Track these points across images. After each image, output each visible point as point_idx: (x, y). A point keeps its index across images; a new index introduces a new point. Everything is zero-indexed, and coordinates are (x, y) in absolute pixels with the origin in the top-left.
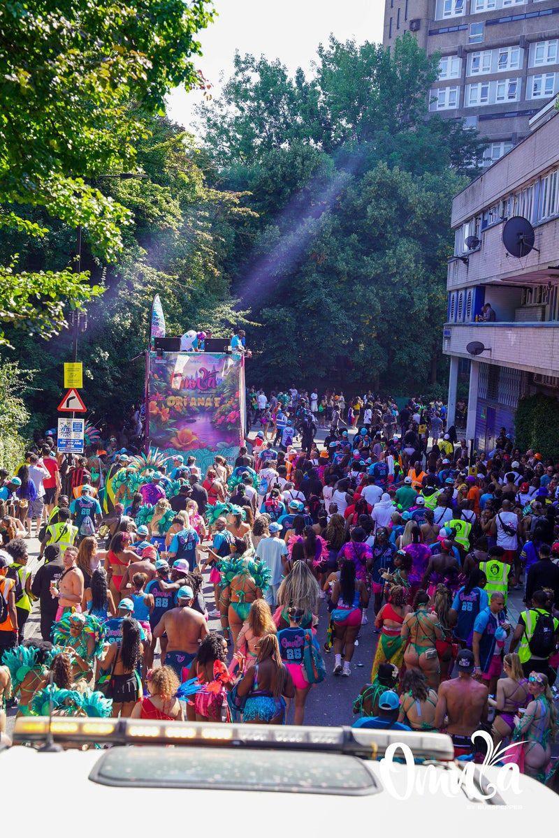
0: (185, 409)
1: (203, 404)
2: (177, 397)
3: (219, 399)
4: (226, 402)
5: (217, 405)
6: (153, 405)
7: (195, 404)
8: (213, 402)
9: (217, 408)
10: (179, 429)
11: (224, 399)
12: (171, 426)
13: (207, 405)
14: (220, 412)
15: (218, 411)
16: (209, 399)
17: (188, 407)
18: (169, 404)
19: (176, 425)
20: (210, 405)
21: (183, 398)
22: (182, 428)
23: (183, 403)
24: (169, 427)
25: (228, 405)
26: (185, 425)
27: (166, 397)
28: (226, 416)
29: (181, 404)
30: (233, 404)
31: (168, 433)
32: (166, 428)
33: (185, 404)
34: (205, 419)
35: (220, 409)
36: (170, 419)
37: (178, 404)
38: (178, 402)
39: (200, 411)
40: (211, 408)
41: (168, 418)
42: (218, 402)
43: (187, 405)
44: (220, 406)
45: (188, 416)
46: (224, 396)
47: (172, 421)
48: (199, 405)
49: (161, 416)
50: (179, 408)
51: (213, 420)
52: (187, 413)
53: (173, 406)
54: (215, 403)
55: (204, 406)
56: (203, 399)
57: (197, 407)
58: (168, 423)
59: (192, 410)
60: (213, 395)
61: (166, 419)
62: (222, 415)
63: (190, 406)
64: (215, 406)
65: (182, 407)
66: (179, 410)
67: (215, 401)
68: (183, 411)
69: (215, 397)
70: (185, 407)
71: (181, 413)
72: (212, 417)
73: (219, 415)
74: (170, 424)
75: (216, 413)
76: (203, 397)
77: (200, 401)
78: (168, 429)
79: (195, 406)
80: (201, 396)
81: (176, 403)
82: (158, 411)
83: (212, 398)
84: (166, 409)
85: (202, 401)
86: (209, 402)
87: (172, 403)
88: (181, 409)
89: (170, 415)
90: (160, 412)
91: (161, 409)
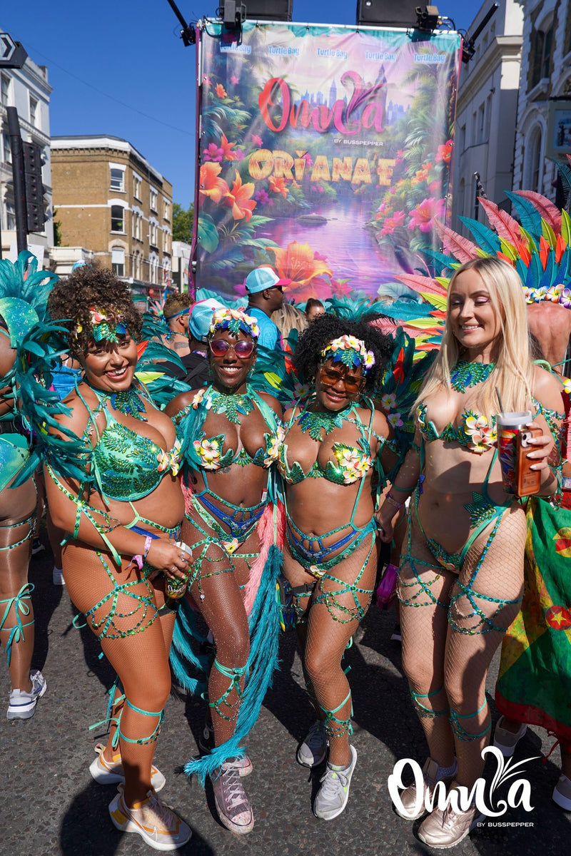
0: (296, 188)
1: (347, 177)
2: (276, 153)
3: (392, 163)
4: (410, 171)
5: (384, 180)
6: (210, 173)
7: (326, 176)
8: (374, 173)
9: (385, 188)
10: (279, 243)
11: (404, 164)
12: (259, 232)
13: (357, 178)
14: (392, 200)
15: (388, 196)
16: (363, 162)
17: (306, 182)
18: (255, 172)
19: (270, 230)
20: (367, 178)
21: (295, 156)
22: (289, 239)
23: (293, 170)
24: (254, 236)
25: (415, 181)
26: (295, 232)
27: (247, 152)
28: (407, 211)
29: (289, 174)
30: (429, 180)
31: (249, 252)
32: (246, 238)
33: (299, 174)
34: (350, 217)
35: (393, 193)
36: (255, 212)
37: (279, 173)
38: (278, 167)
39: (338, 196)
40: (367, 188)
41: (250, 212)
42: (388, 171)
43: (304, 176)
44: (392, 184)
45: (305, 208)
46: (406, 155)
47: (262, 220)
48: (336, 177)
49: (233, 204)
50: (283, 184)
51: (373, 221)
52: (303, 198)
53: (264, 177)
54: (378, 174)
55: (348, 183)
56: (349, 161)
57: (331, 183)
58: (251, 225)
59: (318, 190)
60: (375, 150)
61: (244, 213)
62: (396, 209)
63: (312, 179)
64: (381, 184)
65: (292, 181)
66: (282, 190)
67: (381, 170)
68: (292, 193)
69: (382, 157)
70: (299, 182)
71: (287, 197)
72: (371, 214)
73: (388, 207)
74: (254, 226)
75: (381, 201)
76: (349, 155)
77: (340, 166)
78: (251, 242)
79: (326, 181)
80: (342, 153)
81: (273, 170)
82: (223, 191)
83: (372, 159)
84: (245, 185)
85: (346, 167)
86: (363, 171)
87: (264, 168)
88: (287, 187)
89: (255, 203)
90: (229, 195)
91: (231, 187)
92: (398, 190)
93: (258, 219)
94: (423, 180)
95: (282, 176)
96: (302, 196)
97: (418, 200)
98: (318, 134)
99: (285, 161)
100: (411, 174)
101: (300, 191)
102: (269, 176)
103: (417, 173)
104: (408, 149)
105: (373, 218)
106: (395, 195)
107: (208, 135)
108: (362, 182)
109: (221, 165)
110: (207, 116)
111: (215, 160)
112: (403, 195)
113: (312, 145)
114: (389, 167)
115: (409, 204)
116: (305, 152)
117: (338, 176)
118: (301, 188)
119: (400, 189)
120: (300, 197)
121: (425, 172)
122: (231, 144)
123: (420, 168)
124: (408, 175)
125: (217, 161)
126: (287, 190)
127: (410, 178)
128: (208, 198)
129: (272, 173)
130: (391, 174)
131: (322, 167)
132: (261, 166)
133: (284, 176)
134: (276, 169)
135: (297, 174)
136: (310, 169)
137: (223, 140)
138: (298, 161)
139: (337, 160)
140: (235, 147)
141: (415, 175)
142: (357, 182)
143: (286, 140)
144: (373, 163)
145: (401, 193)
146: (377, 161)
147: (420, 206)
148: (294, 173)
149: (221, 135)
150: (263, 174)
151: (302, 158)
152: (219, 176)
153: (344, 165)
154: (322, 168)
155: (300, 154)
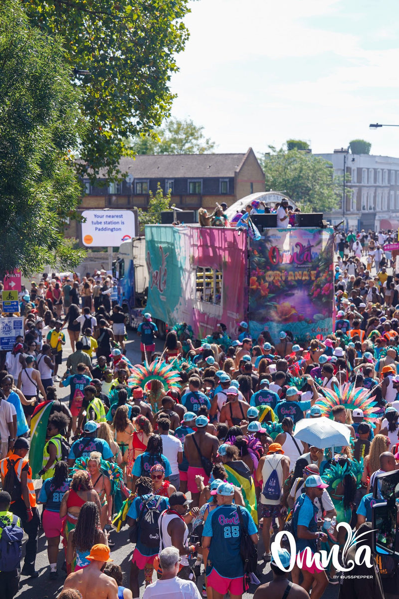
0: (283, 283)
1: (300, 278)
2: (275, 272)
3: (315, 272)
4: (321, 274)
5: (313, 278)
6: (253, 280)
7: (293, 278)
8: (310, 276)
9: (313, 281)
10: (278, 303)
11: (319, 272)
12: (271, 300)
13: (304, 278)
14: (316, 285)
15: (315, 283)
16: (305, 272)
17: (286, 281)
18: (268, 279)
19: (275, 299)
20: (307, 278)
21: (281, 272)
22: (282, 302)
23: (281, 277)
24: (269, 301)
25: (323, 278)
26: (284, 298)
27: (265, 273)
28: (321, 288)
29: (280, 279)
31: (268, 307)
32: (266, 302)
33: (284, 278)
34: (302, 292)
36: (269, 293)
37: (276, 278)
38: (276, 276)
39: (298, 285)
40: (308, 281)
41: (267, 293)
42: (314, 275)
44: (316, 279)
45: (286, 290)
46: (320, 269)
47: (271, 295)
48: (296, 278)
49: (261, 290)
50: (278, 282)
53: (272, 280)
55: (301, 280)
56: (300, 273)
57: (295, 281)
58: (268, 297)
59: (290, 284)
60: (309, 268)
61: (265, 293)
62: (317, 288)
63: (288, 280)
65: (281, 281)
66: (278, 284)
67: (312, 275)
68: (281, 285)
69: (312, 270)
70: (283, 281)
71: (280, 287)
72: (309, 290)
73: (315, 288)
75: (313, 286)
76: (301, 271)
77: (297, 275)
78: (268, 304)
79: (293, 280)
80: (298, 270)
82: (257, 286)
83: (308, 271)
84: (265, 284)
85: (299, 275)
86: (305, 276)
88: (280, 283)
89: (269, 290)
90: (259, 287)
91: (260, 284)
92: (318, 281)
94: (326, 277)
95: (278, 280)
96: (285, 286)
99: (279, 274)
103: (324, 275)
105: (310, 292)
106: (317, 283)
107: (252, 268)
108: (306, 280)
109: (257, 277)
111: (255, 276)
112: (320, 283)
113: (287, 268)
115: (322, 286)
116: (285, 271)
118: (285, 283)
121: (326, 275)
124: (320, 276)
128: (252, 289)
129: (274, 279)
131: (291, 275)
132: (270, 277)
136: (287, 276)
137: (257, 269)
138: (283, 274)
139: (296, 273)
140: (261, 271)
142: (304, 280)
143: (278, 267)
146: (310, 272)
147: (325, 286)
149: (257, 267)
152: (256, 281)
155: (283, 271)
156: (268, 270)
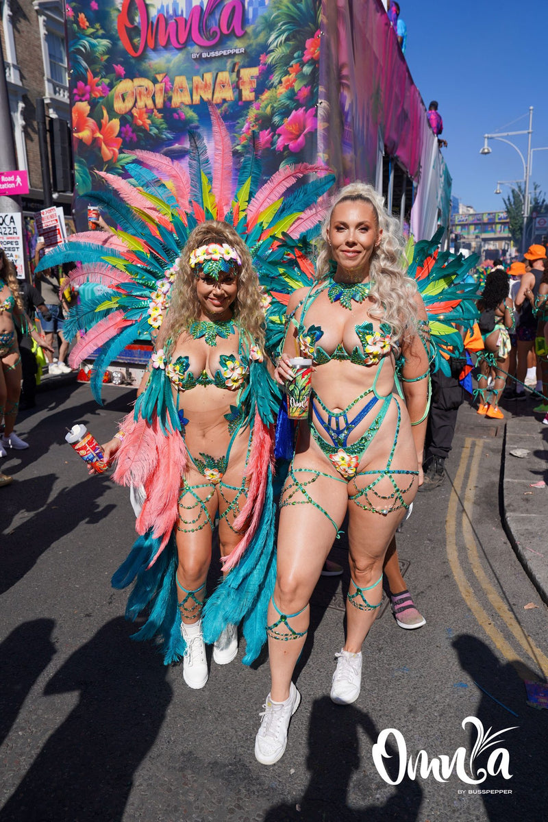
0: (158, 119)
1: (207, 96)
2: (138, 82)
3: (255, 71)
4: (275, 79)
5: (247, 94)
6: (80, 114)
7: (187, 100)
8: (237, 87)
9: (248, 104)
11: (268, 71)
13: (219, 96)
14: (257, 118)
15: (253, 112)
16: (224, 76)
17: (168, 111)
18: (119, 106)
20: (229, 94)
21: (155, 81)
23: (153, 98)
25: (282, 90)
27: (111, 86)
28: (274, 128)
29: (150, 103)
30: (297, 86)
33: (160, 101)
35: (258, 108)
36: (121, 152)
37: (141, 104)
38: (140, 96)
39: (199, 121)
40: (229, 106)
41: (117, 150)
42: (251, 82)
43: (164, 102)
44: (257, 97)
45: (169, 139)
46: (270, 59)
48: (196, 99)
49: (101, 145)
50: (145, 116)
51: (238, 145)
52: (166, 129)
53: (128, 110)
54: (241, 87)
55: (209, 103)
56: (209, 77)
57: (191, 106)
58: (118, 165)
59: (179, 117)
60: (236, 60)
61: (112, 152)
62: (263, 128)
63: (173, 106)
64: (244, 99)
65: (152, 111)
66: (144, 122)
67: (244, 82)
68: (153, 124)
69: (244, 67)
70: (160, 111)
71: (150, 130)
72: (234, 137)
73: (253, 126)
74: (121, 166)
75: (245, 120)
76: (208, 71)
77: (200, 85)
79: (187, 106)
80: (202, 69)
81: (136, 101)
82: (93, 132)
83: (233, 71)
84: (111, 122)
85: (206, 86)
86: (224, 86)
87: (126, 100)
88: (149, 118)
89: (121, 140)
90: (98, 135)
91: (100, 126)
92: (263, 105)
93: (124, 158)
94: (290, 87)
95: (144, 106)
96: (164, 126)
97: (286, 113)
98: (176, 51)
99: (147, 89)
100: (276, 83)
101: (162, 120)
102: (132, 108)
103: (284, 79)
104: (273, 51)
105: (237, 142)
106: (260, 111)
107: (76, 74)
108: (224, 100)
109: (89, 104)
110: (73, 52)
111: (83, 99)
112: (269, 110)
113: (171, 65)
114: (252, 77)
115: (276, 119)
116: (164, 75)
117: (198, 98)
118: (163, 117)
119: (266, 102)
120: (162, 128)
121: (292, 76)
122: (96, 79)
123: (287, 73)
124: (273, 84)
125: (86, 100)
126: (149, 122)
127: (275, 87)
128: (80, 140)
129: (134, 106)
130: (255, 86)
131: (182, 89)
132: (124, 100)
133: (146, 106)
134: (138, 100)
135: (157, 101)
136: (170, 93)
137: (89, 75)
138: (158, 86)
139: (197, 79)
140: (100, 82)
141: (280, 82)
142: (219, 101)
143: (145, 65)
144: (234, 75)
145: (266, 107)
146: (238, 72)
147: (287, 120)
148: (154, 101)
149: (86, 70)
150: (126, 108)
151: (161, 82)
152: (89, 116)
153: (204, 83)
154: (181, 91)
155: (159, 78)
156: (119, 78)
